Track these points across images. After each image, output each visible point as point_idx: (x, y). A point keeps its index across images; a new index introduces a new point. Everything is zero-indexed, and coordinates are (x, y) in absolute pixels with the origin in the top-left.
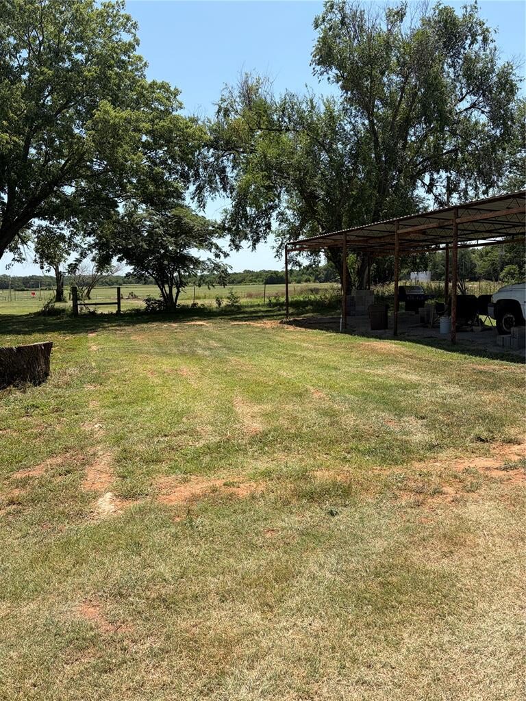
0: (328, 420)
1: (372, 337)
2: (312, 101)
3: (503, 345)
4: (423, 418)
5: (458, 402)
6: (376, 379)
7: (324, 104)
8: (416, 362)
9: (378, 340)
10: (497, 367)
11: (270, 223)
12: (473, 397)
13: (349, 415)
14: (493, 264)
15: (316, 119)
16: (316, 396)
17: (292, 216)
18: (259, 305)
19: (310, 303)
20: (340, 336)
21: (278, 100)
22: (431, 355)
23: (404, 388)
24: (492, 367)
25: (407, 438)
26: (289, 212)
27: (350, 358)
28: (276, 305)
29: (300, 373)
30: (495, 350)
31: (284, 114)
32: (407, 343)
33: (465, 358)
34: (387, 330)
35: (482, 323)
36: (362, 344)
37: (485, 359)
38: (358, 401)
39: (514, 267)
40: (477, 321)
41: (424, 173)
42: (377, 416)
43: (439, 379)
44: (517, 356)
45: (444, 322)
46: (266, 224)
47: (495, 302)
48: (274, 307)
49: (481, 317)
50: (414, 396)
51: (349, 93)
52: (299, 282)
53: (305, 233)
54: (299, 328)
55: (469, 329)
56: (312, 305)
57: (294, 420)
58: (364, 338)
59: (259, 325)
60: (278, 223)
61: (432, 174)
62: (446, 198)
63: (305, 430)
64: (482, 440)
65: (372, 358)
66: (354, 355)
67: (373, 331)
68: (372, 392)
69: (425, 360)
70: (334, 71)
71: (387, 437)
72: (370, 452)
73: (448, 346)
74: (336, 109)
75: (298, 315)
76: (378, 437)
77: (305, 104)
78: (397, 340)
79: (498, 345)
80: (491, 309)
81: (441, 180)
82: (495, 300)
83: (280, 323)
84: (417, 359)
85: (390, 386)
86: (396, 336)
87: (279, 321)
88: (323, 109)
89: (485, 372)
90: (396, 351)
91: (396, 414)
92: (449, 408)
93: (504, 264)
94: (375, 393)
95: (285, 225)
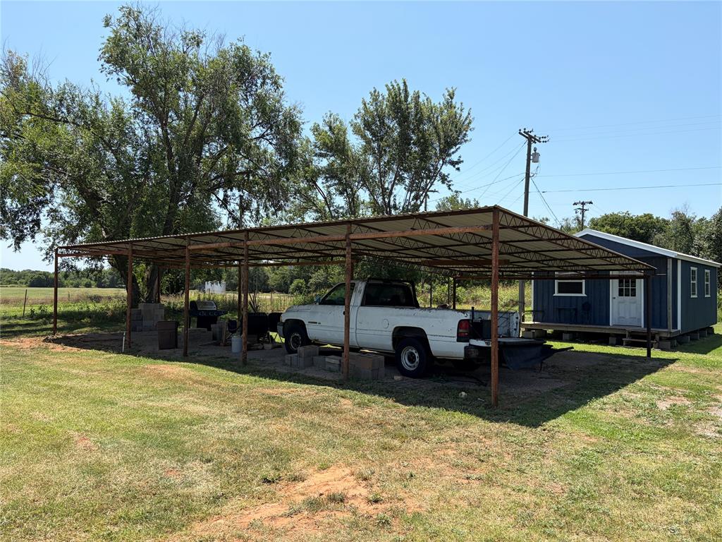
0: (92, 480)
1: (159, 358)
2: (97, 97)
3: (291, 364)
4: (209, 461)
5: (246, 436)
6: (159, 414)
7: (112, 103)
8: (206, 389)
9: (166, 362)
10: (284, 391)
11: (39, 220)
12: (262, 428)
13: (121, 469)
14: (283, 278)
15: (101, 116)
16: (81, 445)
17: (68, 215)
18: (15, 317)
19: (88, 314)
20: (122, 357)
21: (55, 88)
22: (221, 378)
23: (190, 424)
24: (281, 390)
25: (190, 490)
26: (64, 211)
27: (131, 387)
28: (40, 316)
29: (63, 412)
30: (284, 370)
31: (62, 105)
32: (197, 365)
33: (255, 381)
34: (176, 350)
35: (273, 340)
36: (147, 369)
37: (274, 381)
38: (135, 447)
39: (301, 281)
40: (268, 338)
41: (219, 188)
42: (156, 466)
43: (228, 409)
44: (303, 375)
45: (236, 341)
46: (33, 221)
47: (283, 321)
48: (37, 319)
49: (271, 333)
50: (200, 433)
51: (141, 98)
52: (77, 286)
53: (85, 235)
54: (69, 348)
55: (260, 347)
56: (90, 317)
57: (45, 485)
58: (150, 360)
59: (12, 344)
60: (50, 221)
61: (226, 191)
62: (239, 214)
63: (59, 500)
64: (269, 482)
65: (157, 385)
66: (137, 382)
67: (161, 351)
68: (153, 431)
69: (215, 386)
70: (125, 74)
71: (167, 494)
72: (144, 518)
73: (239, 367)
74: (125, 111)
75: (70, 329)
76: (154, 495)
77: (88, 99)
78: (187, 362)
79: (286, 365)
80: (280, 328)
81: (234, 198)
82: (283, 319)
83: (44, 341)
84: (206, 384)
85: (175, 423)
86: (186, 357)
87: (43, 338)
88: (110, 108)
89: (274, 397)
90: (184, 376)
91: (179, 461)
92: (237, 445)
93: (293, 278)
94: (156, 433)
95: (59, 224)
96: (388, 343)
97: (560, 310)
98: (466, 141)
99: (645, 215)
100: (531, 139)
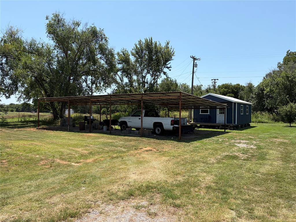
2: (42, 44)
3: (124, 133)
10: (127, 138)
14: (98, 108)
18: (16, 122)
21: (28, 41)
34: (85, 130)
36: (84, 135)
39: (105, 109)
44: (129, 135)
45: (105, 128)
47: (120, 121)
48: (23, 123)
49: (112, 126)
51: (57, 44)
59: (28, 130)
62: (91, 85)
67: (81, 131)
69: (108, 137)
73: (109, 134)
80: (119, 124)
81: (89, 79)
84: (105, 137)
86: (91, 132)
90: (97, 136)
96: (152, 126)
97: (201, 118)
98: (172, 60)
99: (237, 84)
100: (194, 59)
